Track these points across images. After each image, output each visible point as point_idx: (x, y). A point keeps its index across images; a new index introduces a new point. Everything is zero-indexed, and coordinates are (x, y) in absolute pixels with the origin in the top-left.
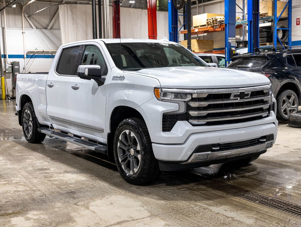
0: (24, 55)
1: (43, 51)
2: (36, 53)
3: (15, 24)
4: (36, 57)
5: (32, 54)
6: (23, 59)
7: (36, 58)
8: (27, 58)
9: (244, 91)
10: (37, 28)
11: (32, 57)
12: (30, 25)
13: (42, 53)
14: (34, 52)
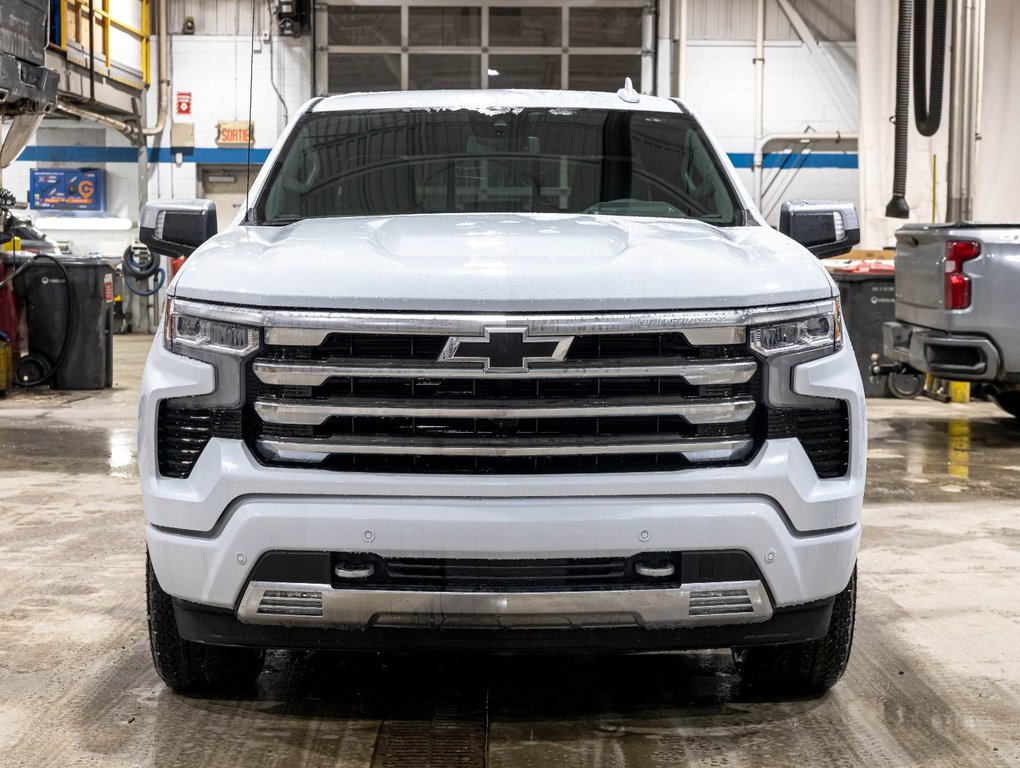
0: (751, 156)
1: (836, 136)
2: (805, 146)
3: (729, 25)
4: (805, 162)
5: (788, 151)
6: (749, 170)
7: (806, 166)
8: (763, 166)
9: (522, 330)
10: (819, 37)
11: (785, 163)
12: (792, 25)
13: (833, 144)
14: (796, 141)
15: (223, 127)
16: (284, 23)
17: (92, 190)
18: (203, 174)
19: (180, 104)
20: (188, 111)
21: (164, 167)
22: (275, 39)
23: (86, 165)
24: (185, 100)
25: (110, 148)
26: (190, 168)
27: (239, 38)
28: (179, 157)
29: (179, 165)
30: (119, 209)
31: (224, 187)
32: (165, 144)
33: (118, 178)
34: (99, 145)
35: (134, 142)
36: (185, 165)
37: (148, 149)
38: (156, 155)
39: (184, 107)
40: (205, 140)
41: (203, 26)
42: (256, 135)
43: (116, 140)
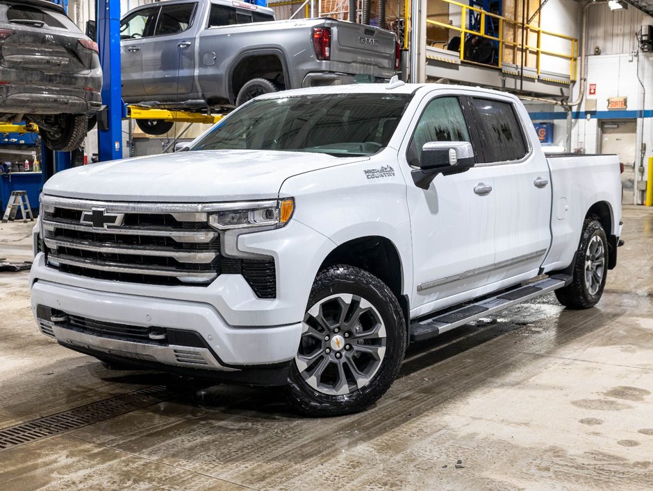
9: (103, 209)
15: (611, 100)
16: (644, 46)
17: (545, 133)
18: (602, 124)
19: (590, 90)
20: (594, 93)
21: (581, 121)
22: (640, 54)
23: (545, 121)
24: (593, 87)
25: (557, 113)
26: (594, 121)
27: (622, 55)
28: (589, 116)
29: (589, 120)
30: (559, 142)
31: (612, 130)
32: (583, 109)
33: (559, 126)
34: (551, 111)
35: (566, 109)
36: (591, 119)
37: (573, 113)
38: (577, 115)
39: (592, 91)
40: (602, 107)
41: (605, 50)
42: (628, 104)
43: (559, 109)
